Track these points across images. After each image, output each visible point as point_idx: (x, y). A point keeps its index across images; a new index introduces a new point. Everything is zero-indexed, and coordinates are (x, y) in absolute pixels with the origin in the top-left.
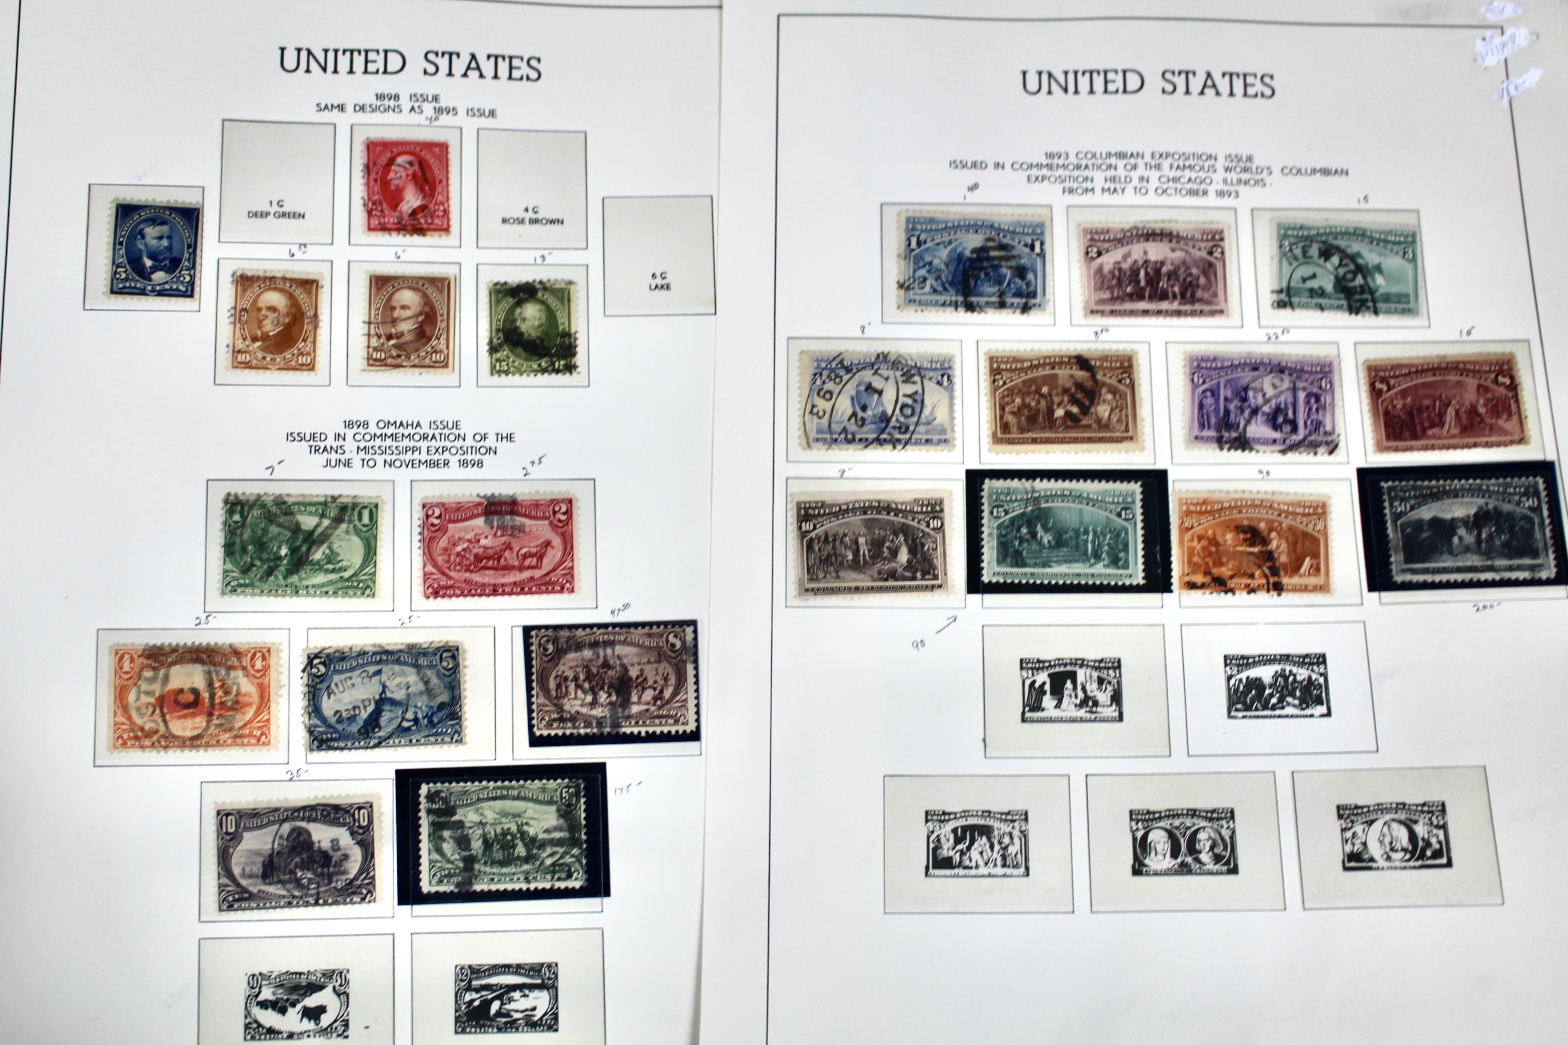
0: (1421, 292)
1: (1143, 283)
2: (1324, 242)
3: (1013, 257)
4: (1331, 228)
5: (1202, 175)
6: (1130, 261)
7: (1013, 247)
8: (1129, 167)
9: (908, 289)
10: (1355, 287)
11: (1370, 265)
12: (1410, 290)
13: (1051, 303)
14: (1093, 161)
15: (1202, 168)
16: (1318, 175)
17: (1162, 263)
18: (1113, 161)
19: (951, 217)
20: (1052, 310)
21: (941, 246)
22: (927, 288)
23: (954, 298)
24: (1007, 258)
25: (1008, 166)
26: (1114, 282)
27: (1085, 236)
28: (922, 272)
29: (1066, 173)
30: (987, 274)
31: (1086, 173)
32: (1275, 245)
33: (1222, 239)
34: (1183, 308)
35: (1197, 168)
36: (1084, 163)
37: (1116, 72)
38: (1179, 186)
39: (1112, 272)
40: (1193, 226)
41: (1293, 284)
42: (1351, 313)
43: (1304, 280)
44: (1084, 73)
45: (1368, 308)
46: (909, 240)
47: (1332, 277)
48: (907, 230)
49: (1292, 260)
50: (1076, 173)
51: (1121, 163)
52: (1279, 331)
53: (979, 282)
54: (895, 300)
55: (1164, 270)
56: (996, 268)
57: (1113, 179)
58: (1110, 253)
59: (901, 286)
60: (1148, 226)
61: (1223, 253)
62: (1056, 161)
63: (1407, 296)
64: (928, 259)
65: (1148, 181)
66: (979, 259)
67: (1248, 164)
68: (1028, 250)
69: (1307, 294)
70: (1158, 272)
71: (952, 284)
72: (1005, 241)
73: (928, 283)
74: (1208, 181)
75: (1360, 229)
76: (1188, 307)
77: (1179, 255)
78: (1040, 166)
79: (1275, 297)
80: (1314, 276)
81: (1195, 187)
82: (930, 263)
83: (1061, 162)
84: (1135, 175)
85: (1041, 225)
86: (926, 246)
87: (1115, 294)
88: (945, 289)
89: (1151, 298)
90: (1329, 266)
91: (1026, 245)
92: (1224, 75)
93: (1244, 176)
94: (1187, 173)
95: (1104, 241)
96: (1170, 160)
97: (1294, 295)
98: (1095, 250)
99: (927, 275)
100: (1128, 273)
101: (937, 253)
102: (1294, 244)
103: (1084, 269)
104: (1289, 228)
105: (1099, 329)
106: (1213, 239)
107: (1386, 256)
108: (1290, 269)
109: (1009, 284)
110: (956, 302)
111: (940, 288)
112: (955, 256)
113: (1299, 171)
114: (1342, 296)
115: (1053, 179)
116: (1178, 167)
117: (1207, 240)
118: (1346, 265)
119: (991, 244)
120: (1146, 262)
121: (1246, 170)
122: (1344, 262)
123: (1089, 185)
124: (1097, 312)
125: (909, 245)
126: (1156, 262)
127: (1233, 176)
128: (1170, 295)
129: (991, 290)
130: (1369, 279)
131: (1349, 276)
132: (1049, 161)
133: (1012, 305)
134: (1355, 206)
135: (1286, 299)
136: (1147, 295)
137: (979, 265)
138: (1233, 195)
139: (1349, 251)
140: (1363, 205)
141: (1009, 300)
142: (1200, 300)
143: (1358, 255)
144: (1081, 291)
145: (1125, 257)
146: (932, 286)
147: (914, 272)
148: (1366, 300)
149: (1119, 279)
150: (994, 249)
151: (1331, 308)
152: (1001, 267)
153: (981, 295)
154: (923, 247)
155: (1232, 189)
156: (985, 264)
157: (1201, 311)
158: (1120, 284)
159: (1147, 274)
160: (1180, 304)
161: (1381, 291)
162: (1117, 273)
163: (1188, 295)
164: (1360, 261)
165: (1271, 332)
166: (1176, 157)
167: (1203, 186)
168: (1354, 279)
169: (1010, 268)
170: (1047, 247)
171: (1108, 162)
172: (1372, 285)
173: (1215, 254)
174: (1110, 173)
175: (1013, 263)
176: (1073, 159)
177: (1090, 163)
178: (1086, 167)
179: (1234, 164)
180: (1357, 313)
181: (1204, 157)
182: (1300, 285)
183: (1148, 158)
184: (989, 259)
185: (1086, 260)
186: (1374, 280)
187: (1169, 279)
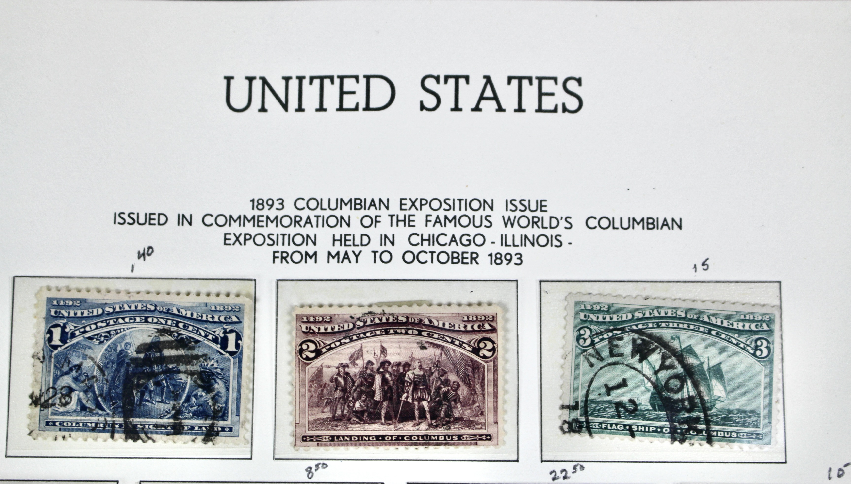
0: (778, 407)
1: (378, 397)
2: (639, 332)
3: (197, 357)
4: (652, 308)
5: (472, 231)
6: (360, 362)
7: (197, 342)
8: (367, 222)
9: (45, 405)
10: (682, 400)
11: (705, 367)
12: (761, 406)
13: (248, 426)
14: (318, 212)
15: (472, 221)
16: (638, 228)
17: (407, 366)
18: (345, 212)
19: (111, 298)
20: (248, 436)
21: (96, 342)
22: (73, 405)
23: (109, 419)
24: (188, 360)
25: (197, 220)
26: (338, 394)
27: (298, 327)
28: (67, 380)
29: (281, 230)
30: (158, 384)
31: (307, 230)
32: (572, 336)
33: (494, 330)
34: (432, 432)
35: (465, 221)
36: (304, 214)
37: (357, 78)
38: (437, 249)
39: (334, 380)
40: (455, 309)
41: (591, 397)
42: (674, 439)
43: (609, 389)
44: (312, 79)
45: (699, 432)
46: (50, 332)
47: (649, 385)
48: (48, 318)
49: (593, 360)
50: (292, 231)
51: (356, 216)
52: (569, 467)
53: (147, 397)
54: (28, 421)
55: (410, 375)
56: (171, 373)
57: (344, 240)
58: (332, 352)
59: (35, 401)
60: (388, 310)
61: (493, 350)
62: (265, 212)
63: (756, 413)
64: (76, 361)
65: (393, 243)
66: (148, 361)
67: (538, 214)
68: (217, 347)
69: (612, 411)
70: (400, 378)
71: (108, 398)
72: (185, 333)
73: (74, 396)
74: (479, 240)
75: (694, 311)
76: (441, 431)
77: (431, 352)
78: (242, 220)
79: (566, 415)
80: (624, 384)
81: (460, 249)
82: (79, 367)
83: (272, 214)
84: (374, 233)
85: (238, 309)
86: (75, 341)
87: (339, 412)
88: (99, 406)
89: (388, 417)
90: (646, 368)
91: (215, 340)
92: (510, 79)
93: (531, 232)
94: (450, 229)
95: (326, 334)
96: (426, 210)
97: (592, 415)
98: (312, 347)
99: (73, 386)
100: (358, 382)
101: (88, 352)
102: (597, 334)
103: (295, 375)
104: (592, 311)
105: (313, 464)
106: (481, 330)
107: (729, 353)
108: (590, 372)
109: (188, 399)
110: (113, 424)
111: (90, 405)
112: (114, 356)
113: (611, 223)
114: (662, 413)
115: (259, 240)
116: (438, 221)
117: (474, 331)
118: (672, 367)
119: (167, 338)
120: (383, 364)
121: (534, 222)
122: (668, 363)
123: (311, 249)
124: (312, 438)
125: (50, 340)
126: (399, 364)
127: (517, 231)
128: (417, 412)
129: (162, 406)
130: (702, 388)
131: (675, 383)
132: (256, 213)
133: (192, 428)
134: (691, 276)
135: (582, 419)
136: (383, 412)
137: (148, 369)
138: (515, 260)
139: (676, 345)
140: (701, 275)
141: (187, 422)
142: (457, 420)
143: (690, 350)
144: (290, 408)
145: (353, 358)
146: (79, 400)
147: (56, 380)
148: (697, 420)
149: (344, 390)
150: (169, 345)
151: (646, 432)
152: (179, 372)
153: (148, 415)
154: (70, 343)
155: (513, 250)
156: (156, 368)
157: (460, 437)
158: (344, 399)
159: (384, 381)
160: (430, 425)
161: (719, 406)
162: (341, 380)
163: (442, 414)
164: (691, 360)
165: (558, 467)
166: (435, 204)
167: (472, 248)
168: (680, 389)
169: (191, 374)
170: (246, 342)
171: (338, 213)
172: (706, 398)
173: (483, 352)
174: (340, 231)
175: (196, 367)
176: (290, 210)
177: (312, 214)
178: (308, 221)
179: (518, 214)
180: (682, 441)
181: (475, 205)
182: (605, 398)
183: (394, 208)
184: (163, 360)
185: (298, 361)
186: (709, 388)
187: (415, 390)
